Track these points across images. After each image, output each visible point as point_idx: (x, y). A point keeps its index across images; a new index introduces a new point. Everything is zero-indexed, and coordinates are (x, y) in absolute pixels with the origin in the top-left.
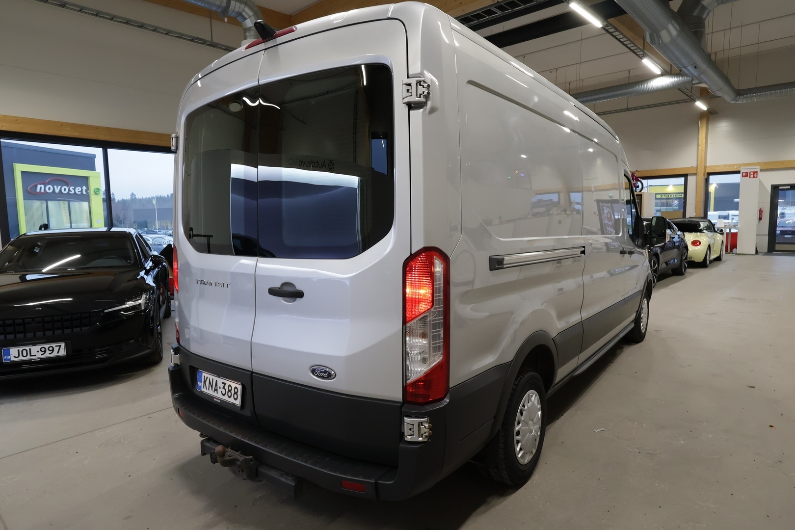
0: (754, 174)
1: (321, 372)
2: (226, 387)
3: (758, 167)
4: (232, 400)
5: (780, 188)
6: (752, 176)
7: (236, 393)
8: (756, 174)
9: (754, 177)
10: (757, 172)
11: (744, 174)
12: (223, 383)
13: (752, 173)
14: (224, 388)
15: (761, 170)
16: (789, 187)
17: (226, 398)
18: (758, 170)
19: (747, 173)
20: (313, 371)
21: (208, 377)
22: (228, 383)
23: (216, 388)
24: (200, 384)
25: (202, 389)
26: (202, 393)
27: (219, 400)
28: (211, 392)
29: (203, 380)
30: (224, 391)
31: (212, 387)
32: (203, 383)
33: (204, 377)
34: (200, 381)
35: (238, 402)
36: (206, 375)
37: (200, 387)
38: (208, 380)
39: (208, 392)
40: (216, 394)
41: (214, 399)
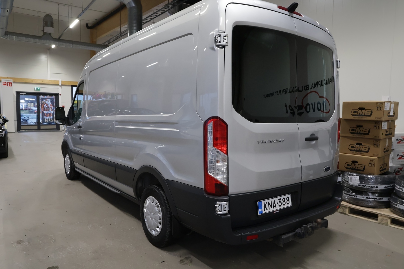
0: (10, 84)
3: (12, 80)
4: (286, 205)
5: (21, 93)
6: (9, 85)
7: (288, 200)
8: (11, 84)
9: (10, 86)
10: (11, 83)
11: (4, 83)
12: (279, 199)
13: (8, 83)
14: (280, 202)
15: (14, 82)
16: (25, 94)
17: (283, 207)
18: (12, 82)
19: (6, 83)
20: (325, 170)
21: (266, 202)
22: (282, 198)
23: (275, 205)
24: (261, 210)
25: (264, 212)
26: (264, 214)
27: (278, 210)
28: (271, 210)
29: (263, 206)
30: (280, 204)
31: (271, 206)
32: (263, 208)
33: (264, 203)
34: (261, 208)
35: (290, 204)
36: (265, 202)
37: (262, 212)
38: (267, 204)
39: (268, 211)
40: (275, 209)
41: (275, 212)
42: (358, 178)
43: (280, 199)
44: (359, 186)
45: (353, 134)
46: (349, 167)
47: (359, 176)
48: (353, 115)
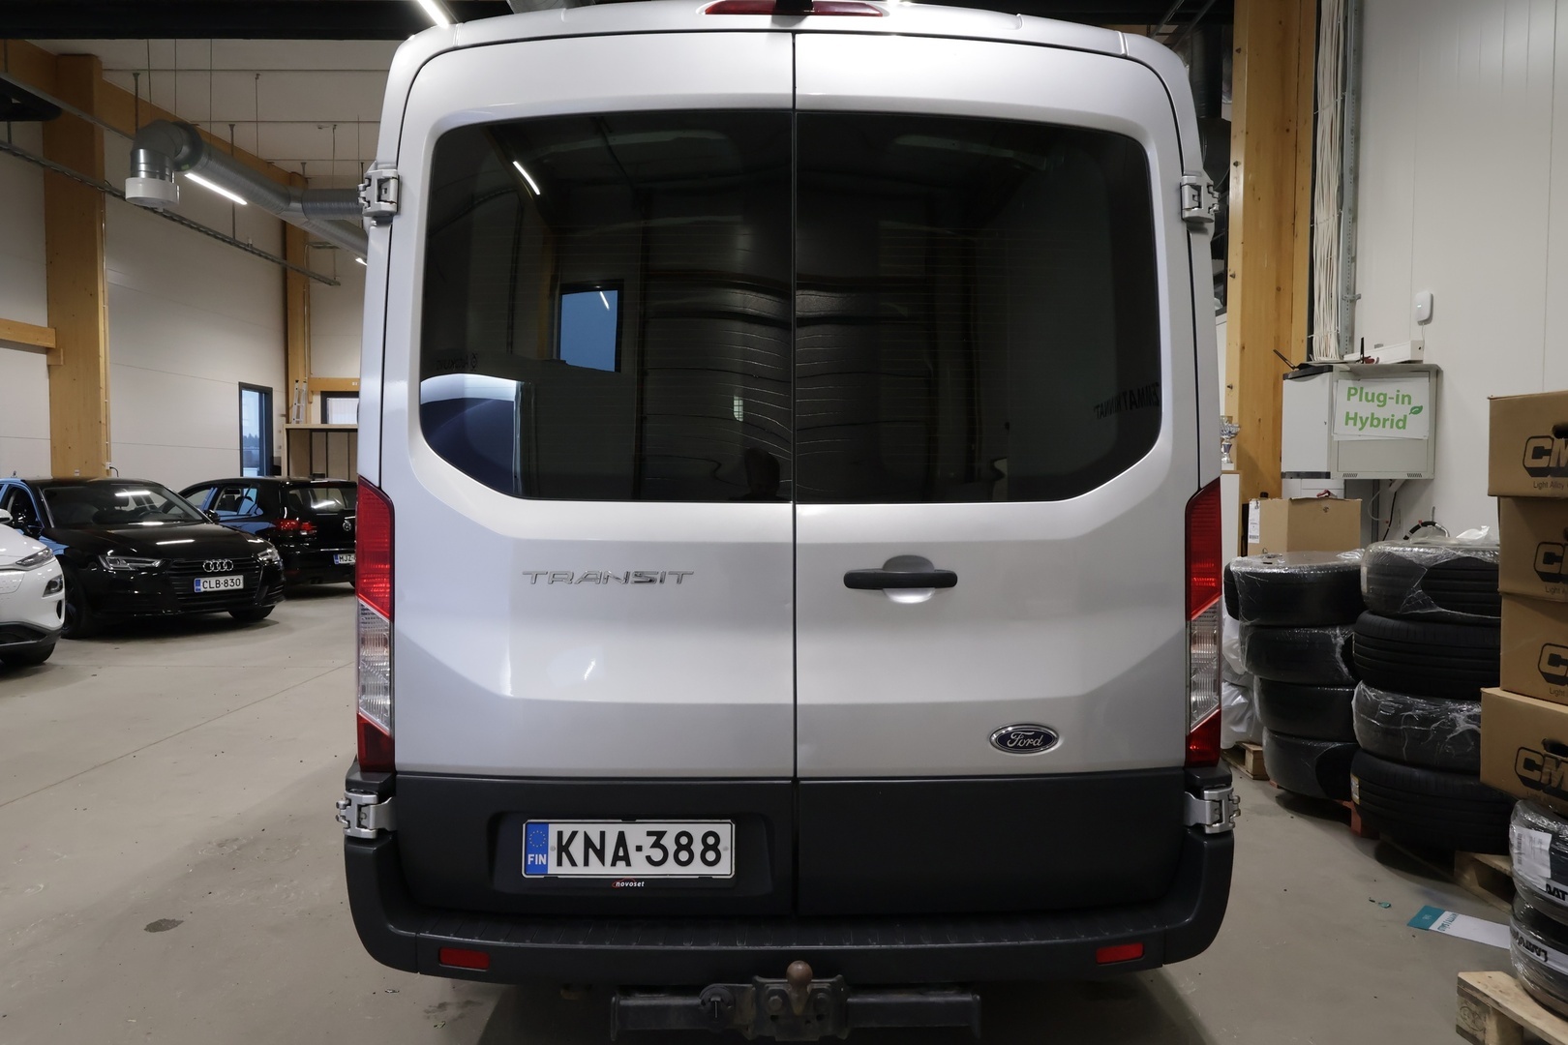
1: (1026, 737)
2: (669, 842)
4: (698, 869)
7: (712, 848)
12: (649, 834)
14: (657, 845)
17: (671, 869)
20: (1003, 741)
21: (574, 834)
22: (672, 829)
23: (621, 853)
24: (541, 859)
25: (553, 869)
26: (554, 878)
27: (638, 880)
28: (596, 869)
29: (553, 841)
30: (657, 855)
31: (601, 854)
32: (553, 855)
33: (560, 834)
34: (544, 851)
35: (724, 869)
36: (567, 829)
37: (545, 867)
38: (580, 841)
39: (580, 870)
40: (621, 869)
41: (618, 884)
42: (1543, 847)
43: (660, 835)
44: (1550, 892)
45: (1551, 585)
46: (1535, 775)
47: (1550, 836)
48: (1534, 472)
